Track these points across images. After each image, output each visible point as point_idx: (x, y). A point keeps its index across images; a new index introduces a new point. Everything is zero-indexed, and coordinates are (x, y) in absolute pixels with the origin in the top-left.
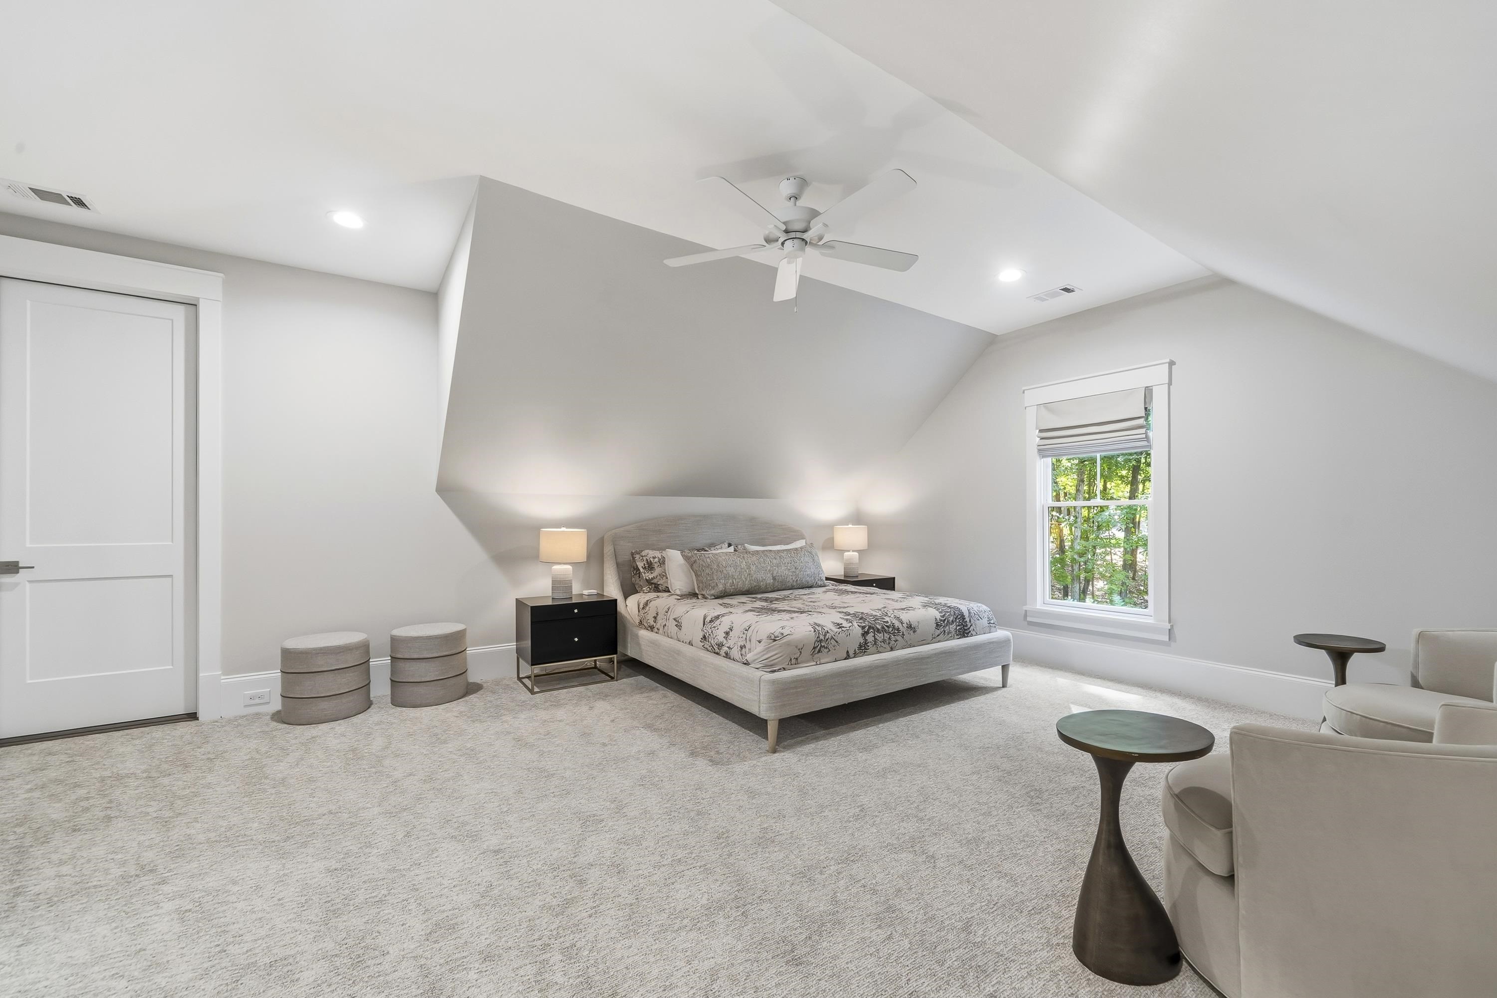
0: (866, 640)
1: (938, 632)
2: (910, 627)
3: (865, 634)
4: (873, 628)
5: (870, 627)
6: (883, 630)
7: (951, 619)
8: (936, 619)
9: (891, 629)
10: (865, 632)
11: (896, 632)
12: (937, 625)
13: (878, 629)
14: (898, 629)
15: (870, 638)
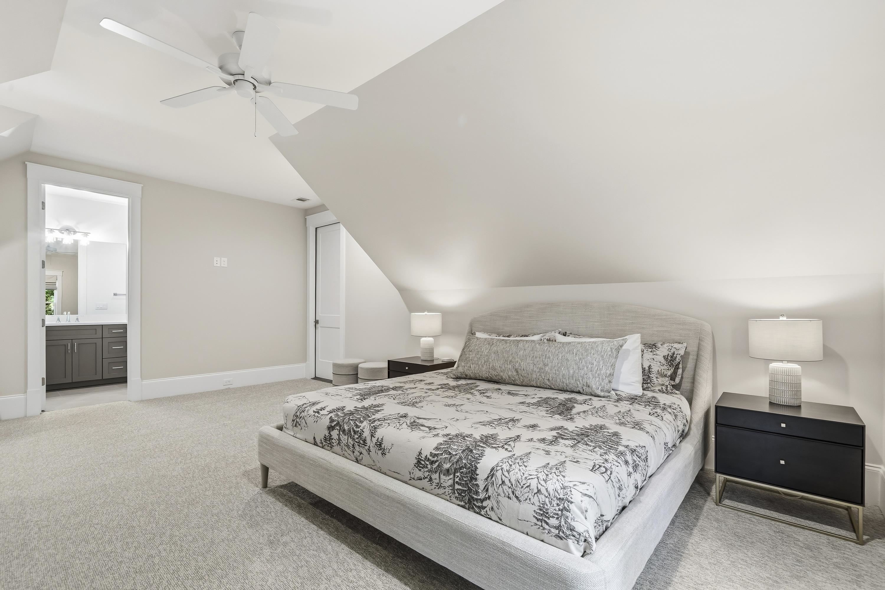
0: (331, 435)
1: (418, 474)
2: (379, 445)
3: (331, 428)
4: (340, 426)
5: (338, 424)
6: (348, 433)
7: (447, 466)
8: (420, 453)
9: (356, 436)
10: (332, 427)
11: (361, 442)
12: (419, 461)
13: (344, 430)
14: (365, 441)
15: (335, 434)
